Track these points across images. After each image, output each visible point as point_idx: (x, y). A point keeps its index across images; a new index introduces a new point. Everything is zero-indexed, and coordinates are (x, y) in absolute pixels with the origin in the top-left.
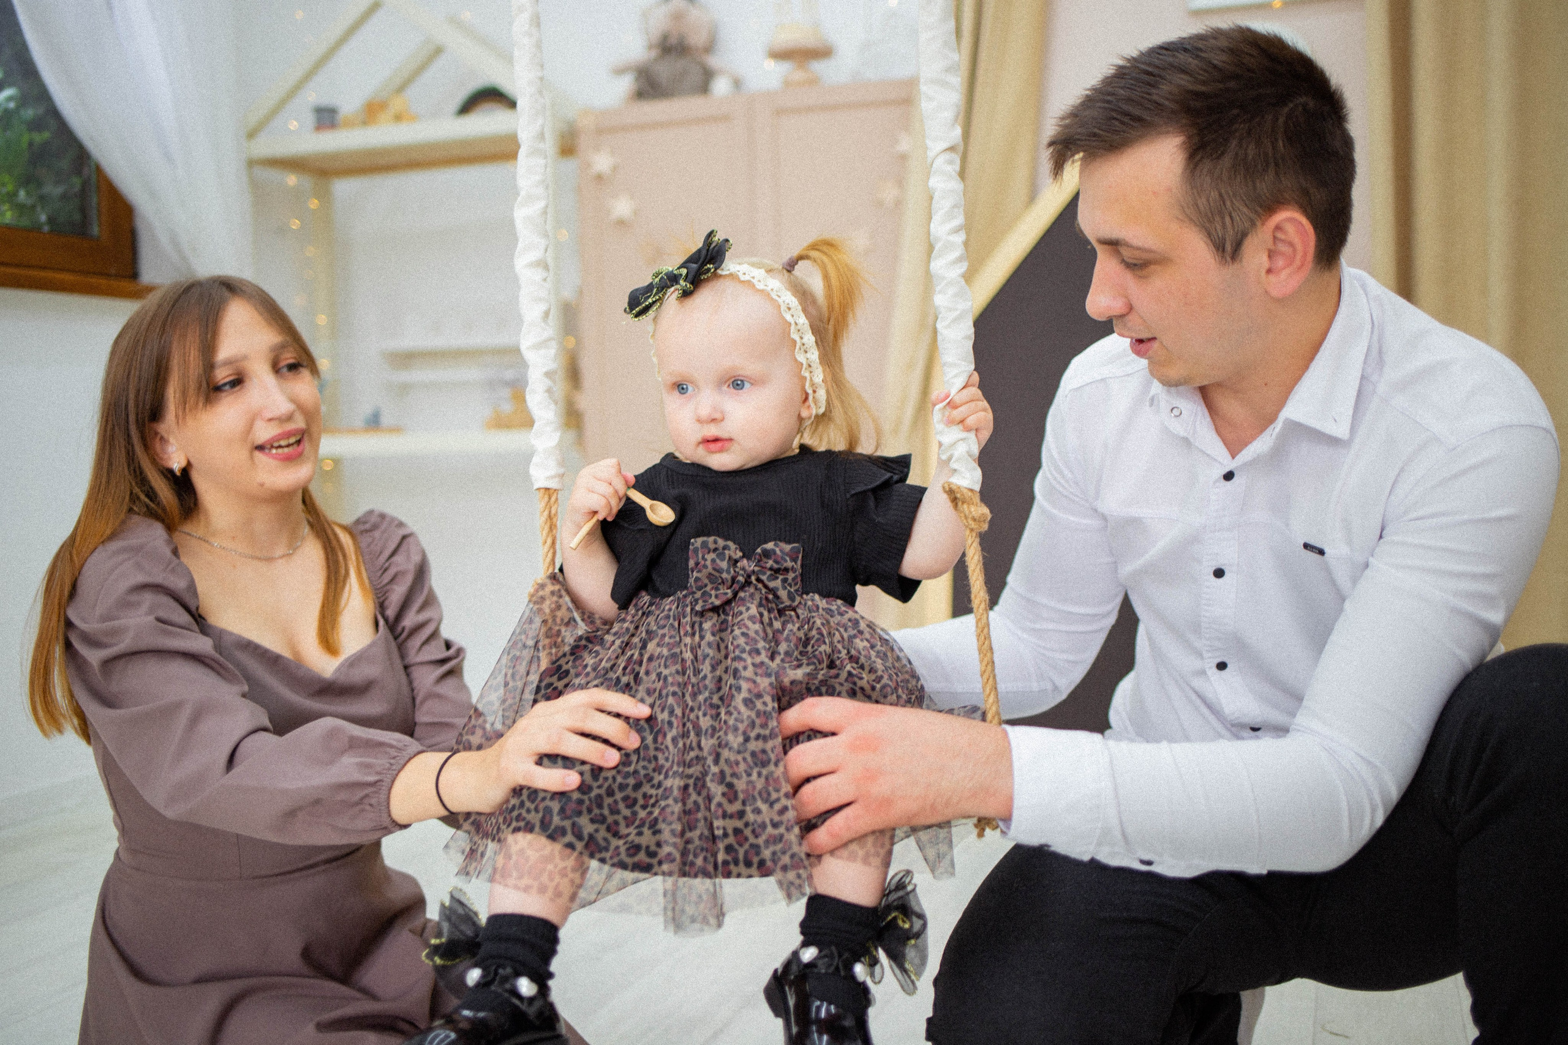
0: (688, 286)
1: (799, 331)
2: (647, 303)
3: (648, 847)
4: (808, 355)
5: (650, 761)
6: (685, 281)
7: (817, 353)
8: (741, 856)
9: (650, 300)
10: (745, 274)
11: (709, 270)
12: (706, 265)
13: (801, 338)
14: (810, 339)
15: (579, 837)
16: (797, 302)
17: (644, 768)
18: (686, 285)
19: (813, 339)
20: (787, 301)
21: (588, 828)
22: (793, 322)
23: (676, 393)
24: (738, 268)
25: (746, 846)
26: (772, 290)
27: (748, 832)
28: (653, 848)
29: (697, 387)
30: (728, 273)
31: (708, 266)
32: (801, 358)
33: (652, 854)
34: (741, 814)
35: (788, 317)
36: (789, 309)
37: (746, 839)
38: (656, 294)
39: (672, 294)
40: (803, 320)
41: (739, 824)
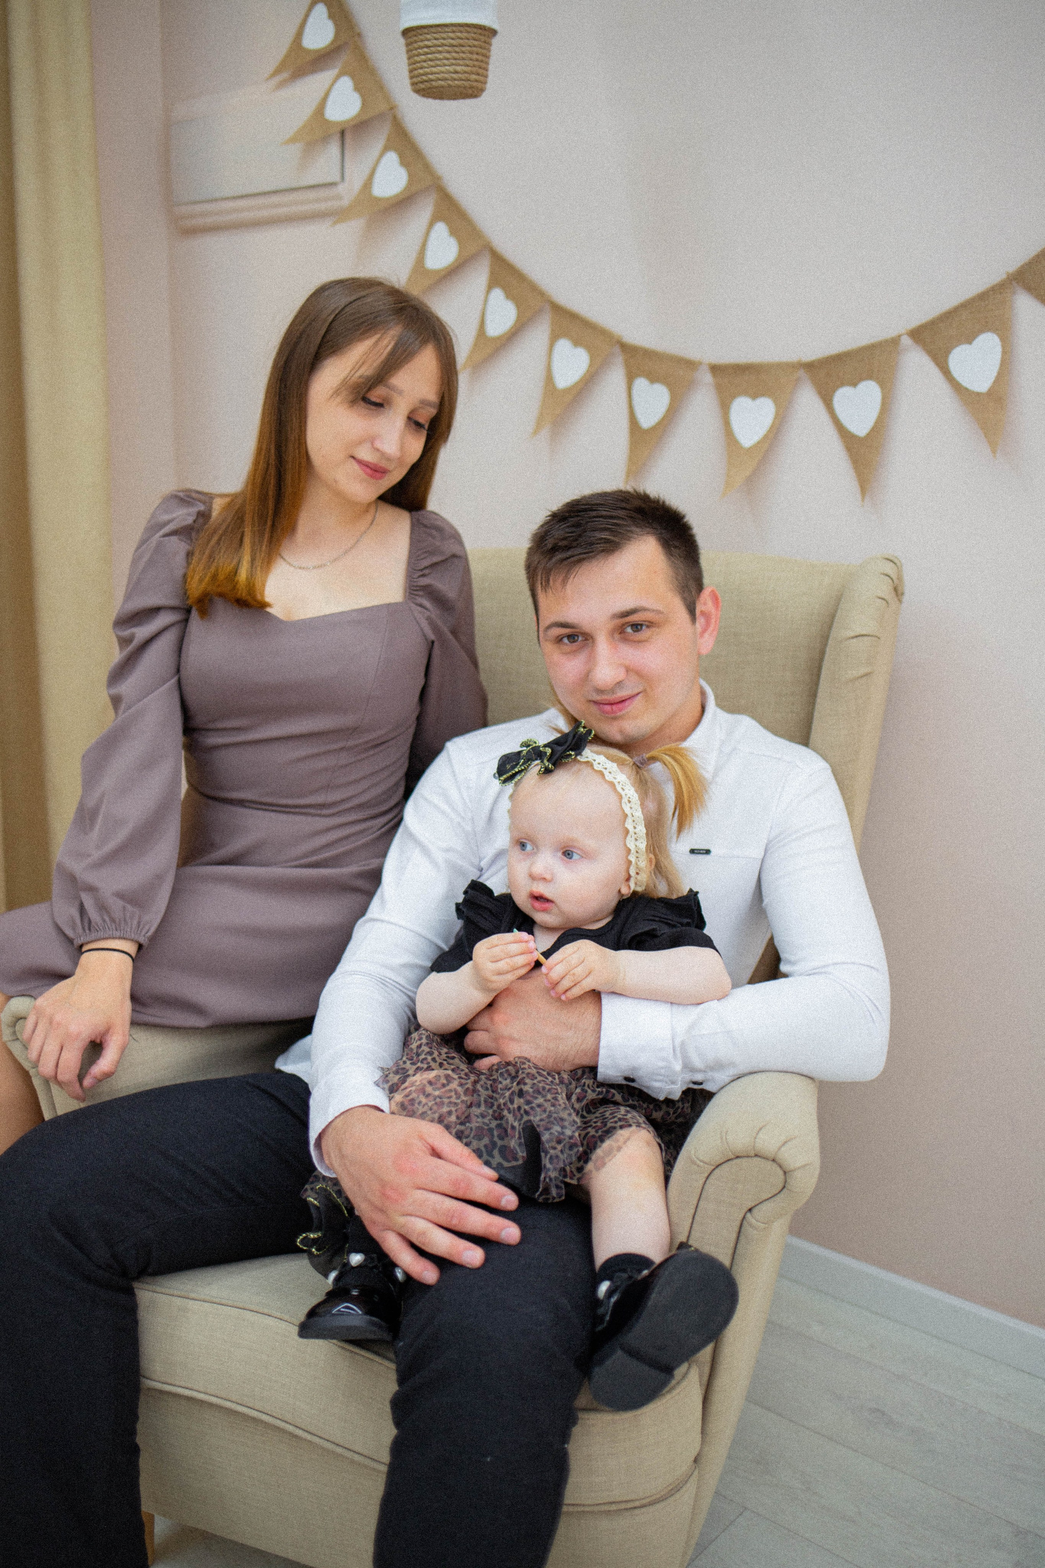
0: (550, 766)
1: (634, 821)
2: (514, 772)
4: (638, 843)
6: (548, 761)
7: (645, 844)
9: (516, 770)
10: (599, 764)
11: (571, 755)
12: (568, 751)
13: (635, 828)
14: (642, 830)
16: (637, 798)
18: (548, 765)
19: (644, 831)
20: (629, 795)
22: (630, 815)
23: (518, 847)
24: (596, 757)
26: (619, 782)
29: (537, 847)
30: (586, 760)
31: (571, 752)
32: (631, 844)
35: (627, 810)
36: (629, 802)
38: (523, 764)
39: (536, 767)
40: (639, 814)
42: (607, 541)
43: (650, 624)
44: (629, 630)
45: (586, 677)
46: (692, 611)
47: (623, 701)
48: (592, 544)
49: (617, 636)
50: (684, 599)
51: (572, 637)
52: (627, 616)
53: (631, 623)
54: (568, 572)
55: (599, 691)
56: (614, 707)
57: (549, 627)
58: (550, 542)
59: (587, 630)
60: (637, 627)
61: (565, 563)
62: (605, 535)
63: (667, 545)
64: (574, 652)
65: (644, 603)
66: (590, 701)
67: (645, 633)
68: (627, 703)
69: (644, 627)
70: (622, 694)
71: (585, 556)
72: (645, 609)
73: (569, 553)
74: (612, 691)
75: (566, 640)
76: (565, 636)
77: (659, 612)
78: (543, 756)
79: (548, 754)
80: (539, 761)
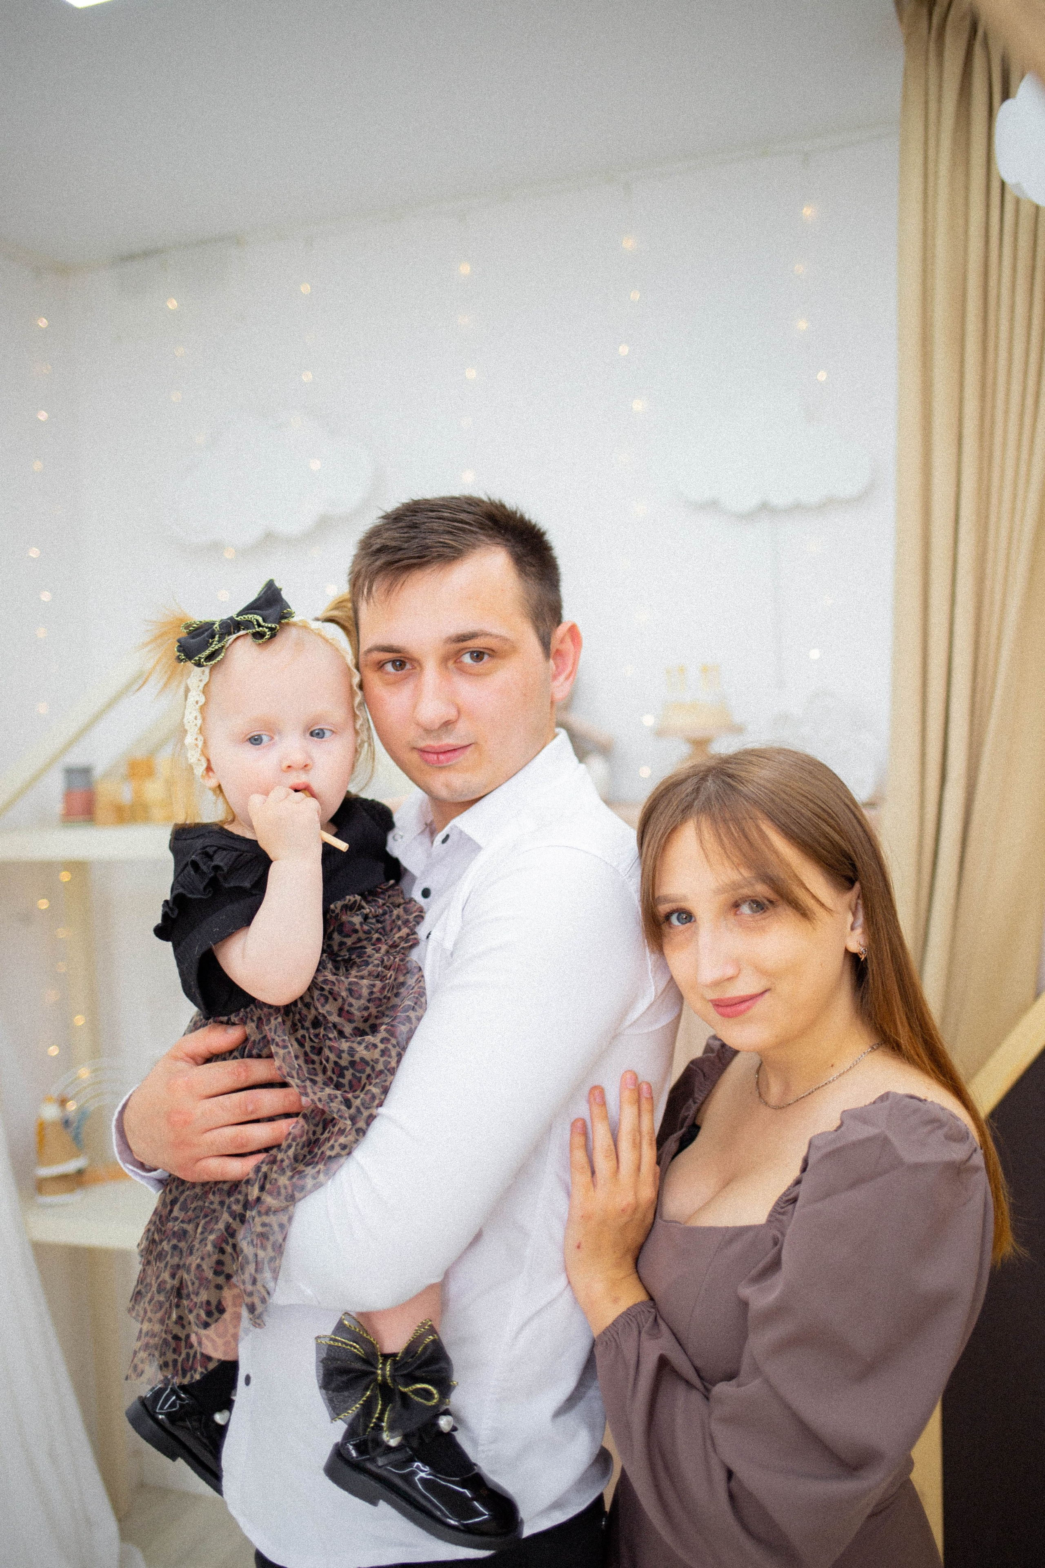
42: (446, 546)
43: (492, 653)
45: (411, 716)
46: (545, 643)
47: (455, 750)
49: (450, 664)
50: (537, 629)
51: (397, 663)
52: (463, 641)
53: (471, 650)
54: (396, 579)
56: (442, 757)
57: (370, 651)
58: (378, 543)
59: (416, 656)
60: (478, 655)
61: (393, 568)
62: (448, 540)
63: (519, 561)
64: (398, 680)
65: (486, 627)
66: (414, 748)
67: (486, 665)
68: (457, 753)
69: (486, 657)
71: (415, 561)
72: (487, 634)
73: (398, 556)
74: (440, 735)
75: (389, 666)
76: (389, 662)
77: (505, 640)
78: (248, 625)
79: (257, 621)
80: (242, 633)
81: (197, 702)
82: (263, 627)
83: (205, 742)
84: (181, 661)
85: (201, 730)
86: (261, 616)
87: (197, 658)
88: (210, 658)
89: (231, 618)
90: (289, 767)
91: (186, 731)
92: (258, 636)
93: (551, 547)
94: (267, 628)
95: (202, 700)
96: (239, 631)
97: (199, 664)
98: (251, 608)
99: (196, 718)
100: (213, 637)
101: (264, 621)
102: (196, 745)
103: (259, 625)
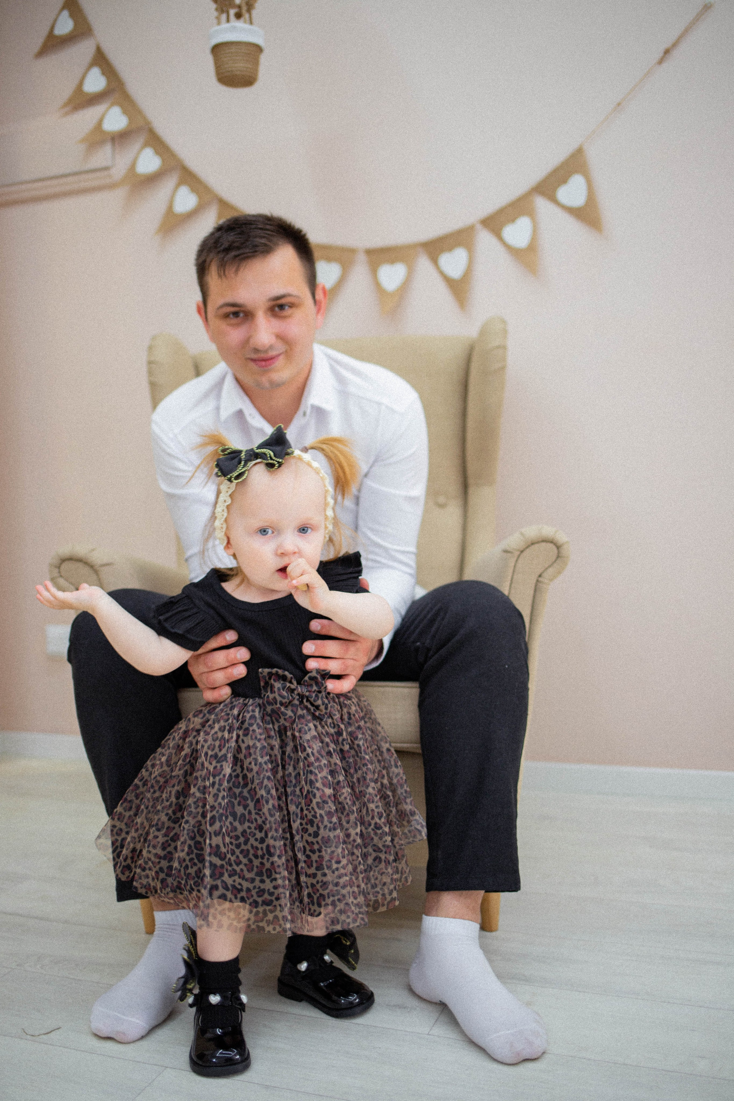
3: (269, 890)
5: (252, 823)
8: (315, 901)
15: (227, 889)
17: (249, 828)
21: (229, 881)
23: (259, 534)
25: (318, 895)
27: (318, 886)
28: (272, 890)
29: (278, 530)
33: (271, 894)
34: (314, 876)
37: (318, 890)
38: (245, 466)
41: (314, 881)
42: (265, 245)
43: (292, 305)
44: (277, 309)
45: (247, 341)
46: (314, 298)
47: (272, 358)
48: (256, 246)
49: (270, 313)
50: (311, 290)
51: (236, 314)
52: (276, 299)
53: (279, 305)
54: (239, 264)
55: (256, 350)
56: (267, 363)
57: (221, 307)
59: (248, 309)
61: (237, 258)
62: (263, 241)
64: (238, 325)
65: (289, 291)
66: (249, 359)
67: (288, 311)
68: (274, 360)
69: (287, 307)
70: (272, 353)
71: (250, 255)
72: (289, 295)
73: (241, 251)
74: (266, 351)
75: (231, 316)
76: (230, 314)
77: (298, 297)
78: (263, 456)
79: (270, 454)
80: (259, 460)
81: (225, 501)
82: (274, 460)
83: (227, 528)
84: (219, 476)
85: (226, 520)
86: (272, 451)
87: (229, 476)
88: (238, 477)
89: (252, 450)
90: (282, 553)
91: (216, 518)
92: (270, 466)
93: (298, 229)
94: (276, 461)
95: (229, 501)
96: (257, 459)
97: (230, 480)
98: (265, 444)
99: (223, 511)
100: (240, 463)
101: (275, 456)
102: (222, 528)
103: (271, 459)
